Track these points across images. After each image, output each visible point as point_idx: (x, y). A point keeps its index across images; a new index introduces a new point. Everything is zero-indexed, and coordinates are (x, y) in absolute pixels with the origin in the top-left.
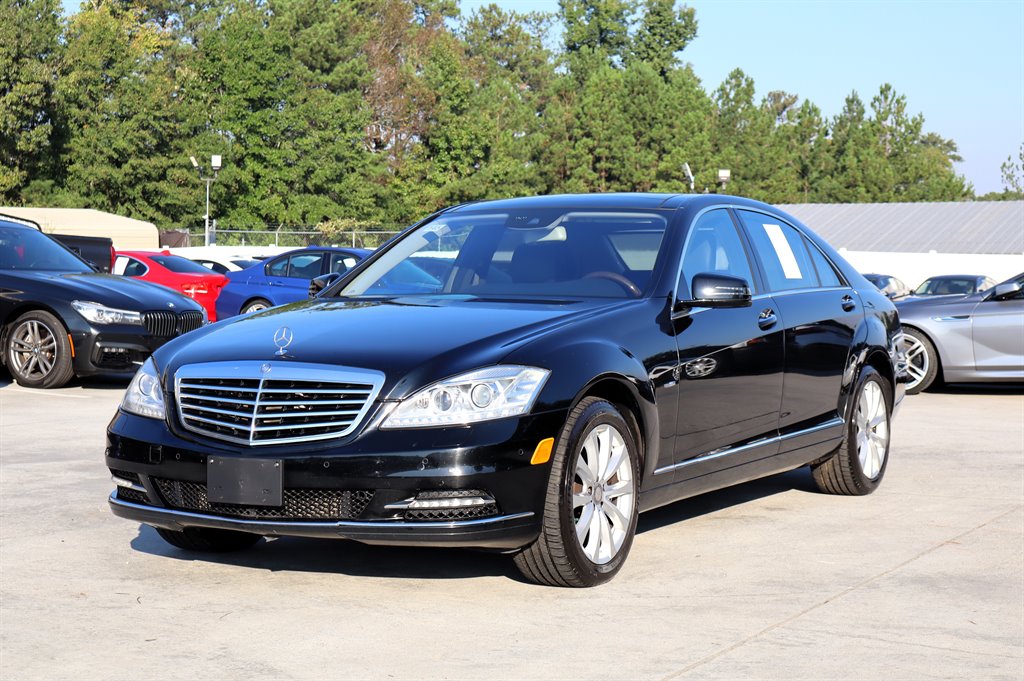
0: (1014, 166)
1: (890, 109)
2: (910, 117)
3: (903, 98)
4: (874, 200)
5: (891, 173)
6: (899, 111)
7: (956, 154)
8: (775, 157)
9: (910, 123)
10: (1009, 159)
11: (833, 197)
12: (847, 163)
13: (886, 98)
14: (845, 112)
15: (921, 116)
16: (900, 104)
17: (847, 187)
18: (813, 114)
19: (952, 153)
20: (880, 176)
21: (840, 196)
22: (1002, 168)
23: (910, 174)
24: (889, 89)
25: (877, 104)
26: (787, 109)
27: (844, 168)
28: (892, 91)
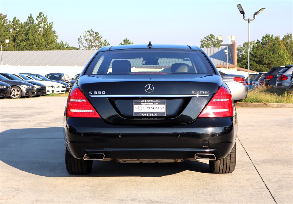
0: (82, 39)
1: (42, 20)
2: (49, 23)
3: (46, 17)
4: (38, 49)
5: (44, 41)
6: (45, 21)
7: (56, 35)
8: (5, 35)
9: (49, 25)
10: (81, 37)
11: (25, 48)
12: (30, 37)
13: (41, 17)
14: (28, 21)
15: (52, 23)
16: (45, 18)
17: (30, 45)
18: (17, 21)
19: (55, 34)
20: (40, 42)
21: (28, 48)
22: (78, 39)
23: (50, 41)
24: (42, 14)
25: (38, 18)
26: (3, 19)
27: (28, 39)
28: (43, 15)
